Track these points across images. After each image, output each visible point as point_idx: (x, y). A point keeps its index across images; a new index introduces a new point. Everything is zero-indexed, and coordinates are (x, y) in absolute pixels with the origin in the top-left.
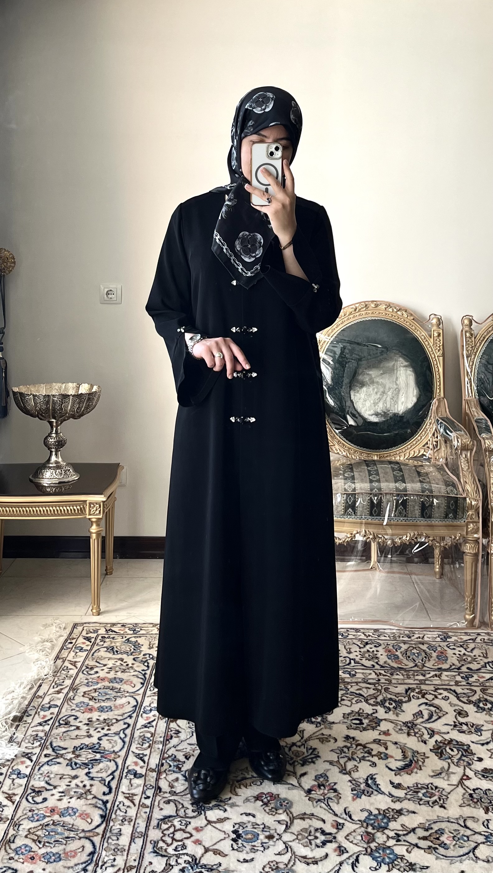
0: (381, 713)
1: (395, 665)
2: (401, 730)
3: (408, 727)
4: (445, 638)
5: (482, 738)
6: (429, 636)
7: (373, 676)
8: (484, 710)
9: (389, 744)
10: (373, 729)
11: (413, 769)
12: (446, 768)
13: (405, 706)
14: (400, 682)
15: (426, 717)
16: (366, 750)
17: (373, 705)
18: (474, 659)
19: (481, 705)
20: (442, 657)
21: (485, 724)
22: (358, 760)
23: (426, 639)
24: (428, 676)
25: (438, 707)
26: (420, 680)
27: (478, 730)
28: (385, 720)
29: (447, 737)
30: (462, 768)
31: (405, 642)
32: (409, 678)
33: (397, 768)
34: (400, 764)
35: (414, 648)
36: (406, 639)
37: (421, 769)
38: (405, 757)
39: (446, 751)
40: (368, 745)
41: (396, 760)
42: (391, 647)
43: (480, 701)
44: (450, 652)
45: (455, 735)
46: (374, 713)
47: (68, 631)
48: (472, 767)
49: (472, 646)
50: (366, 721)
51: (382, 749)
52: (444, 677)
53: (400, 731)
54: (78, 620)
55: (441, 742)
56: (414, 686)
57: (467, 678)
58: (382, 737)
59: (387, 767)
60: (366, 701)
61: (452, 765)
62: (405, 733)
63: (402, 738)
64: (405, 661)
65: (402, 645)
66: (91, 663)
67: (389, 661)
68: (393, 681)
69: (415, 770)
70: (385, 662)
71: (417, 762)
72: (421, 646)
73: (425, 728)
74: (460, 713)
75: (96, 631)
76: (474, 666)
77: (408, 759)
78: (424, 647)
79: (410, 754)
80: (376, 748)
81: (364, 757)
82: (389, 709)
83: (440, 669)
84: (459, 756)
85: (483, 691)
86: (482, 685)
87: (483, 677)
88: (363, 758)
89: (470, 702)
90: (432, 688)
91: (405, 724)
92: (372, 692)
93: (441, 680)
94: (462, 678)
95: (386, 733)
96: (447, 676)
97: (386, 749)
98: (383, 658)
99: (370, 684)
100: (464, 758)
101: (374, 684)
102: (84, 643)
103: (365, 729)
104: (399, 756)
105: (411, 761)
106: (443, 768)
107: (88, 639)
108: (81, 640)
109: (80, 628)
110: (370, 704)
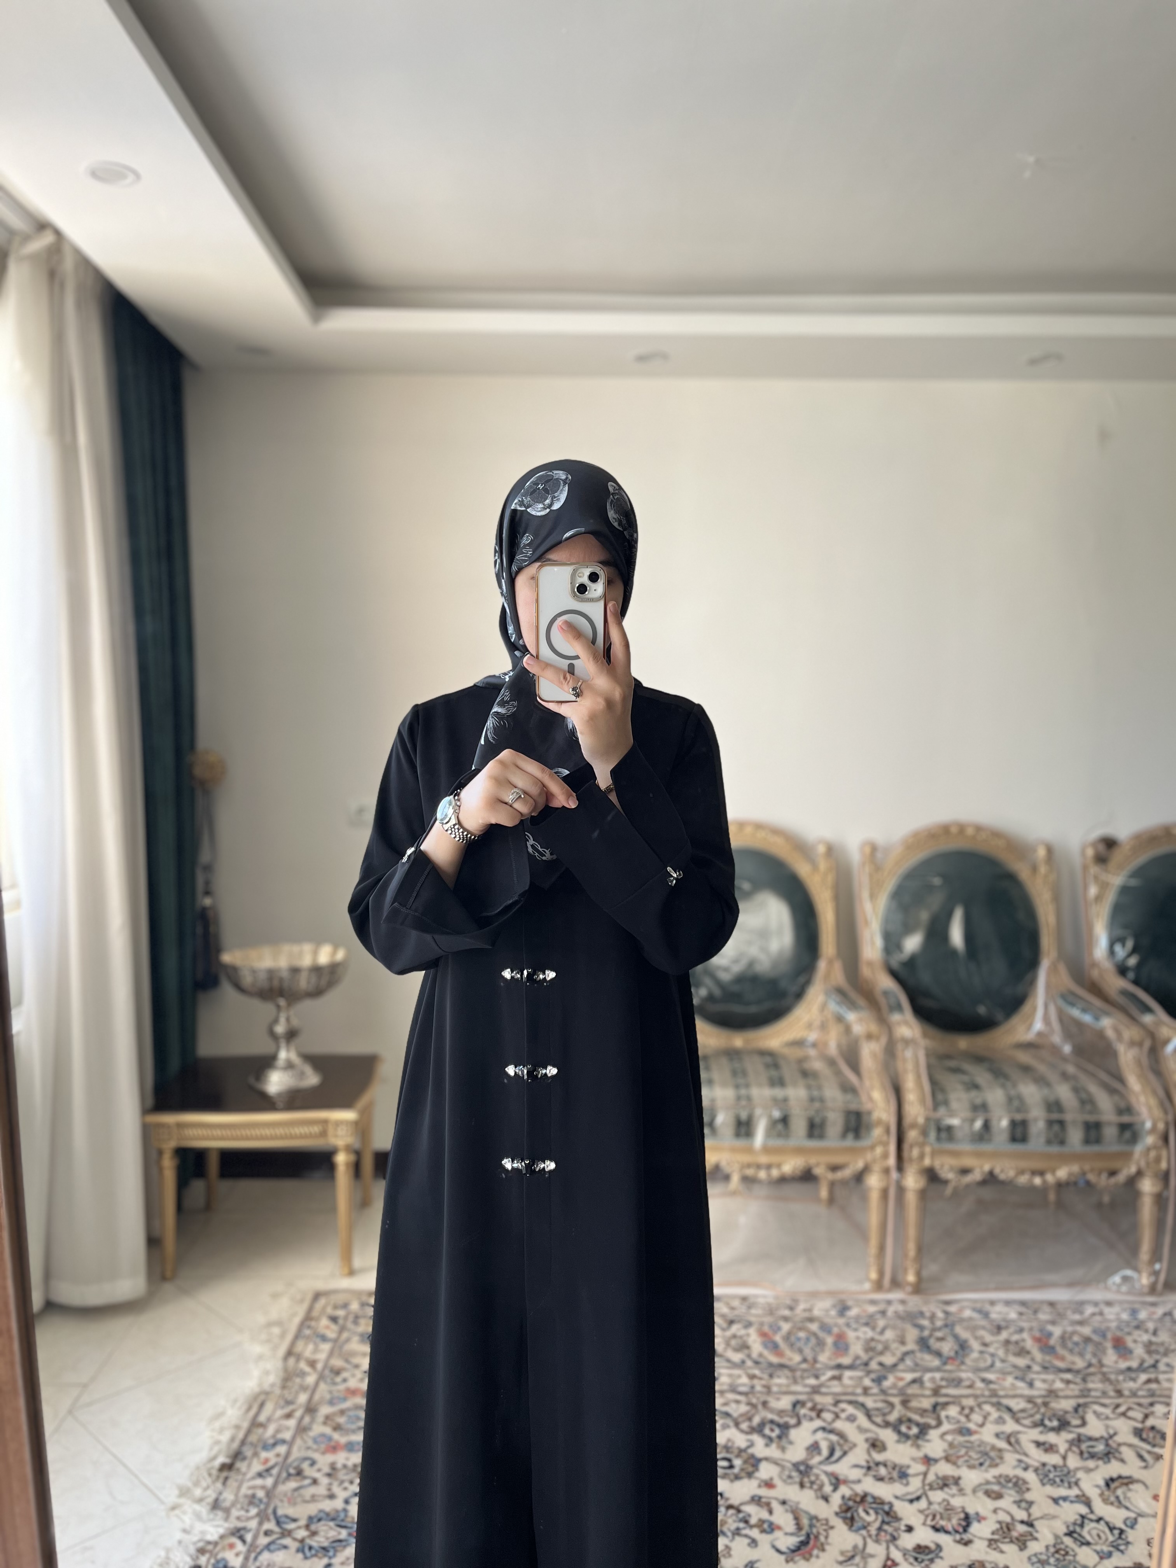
0: (760, 1448)
1: (774, 1359)
3: (801, 1472)
4: (843, 1309)
5: (910, 1489)
6: (822, 1308)
7: (744, 1380)
8: (907, 1437)
9: (775, 1505)
10: (750, 1475)
11: (812, 1549)
12: (860, 1544)
13: (793, 1433)
14: (784, 1389)
15: (825, 1452)
16: (741, 1515)
17: (747, 1433)
18: (886, 1348)
20: (841, 1345)
21: (912, 1463)
22: (729, 1534)
23: (816, 1312)
24: (823, 1378)
25: (841, 1435)
26: (812, 1387)
27: (903, 1475)
28: (766, 1459)
29: (859, 1489)
30: (884, 1545)
31: (786, 1319)
32: (796, 1383)
33: (788, 1548)
34: (793, 1541)
35: (800, 1329)
37: (823, 1550)
38: (799, 1527)
39: (858, 1514)
40: (743, 1508)
41: (786, 1534)
42: (766, 1329)
43: (900, 1421)
44: (851, 1335)
45: (870, 1486)
46: (749, 1447)
47: (305, 1306)
48: (899, 1542)
49: (881, 1323)
50: (738, 1462)
51: (764, 1515)
52: (846, 1381)
53: (789, 1481)
54: (321, 1285)
55: (850, 1499)
56: (802, 1398)
57: (879, 1380)
58: (764, 1492)
59: (774, 1547)
60: (737, 1424)
61: (869, 1541)
62: (795, 1483)
63: (792, 1493)
64: (788, 1352)
65: (782, 1323)
66: (337, 1362)
67: (766, 1353)
68: (775, 1389)
69: (815, 1552)
70: (761, 1355)
71: (817, 1537)
72: (809, 1325)
73: (826, 1473)
74: (876, 1445)
75: (345, 1306)
76: (888, 1360)
77: (804, 1532)
78: (814, 1327)
79: (805, 1522)
80: (755, 1513)
81: (738, 1529)
82: (770, 1439)
83: (839, 1367)
84: (877, 1524)
85: (905, 1403)
86: (902, 1392)
87: (901, 1379)
88: (737, 1532)
89: (887, 1424)
90: (829, 1400)
91: (796, 1466)
92: (744, 1408)
93: (843, 1386)
94: (873, 1380)
95: (769, 1484)
96: (851, 1378)
97: (771, 1512)
98: (757, 1346)
99: (740, 1393)
100: (886, 1527)
101: (746, 1394)
102: (327, 1327)
103: (737, 1477)
104: (791, 1527)
105: (808, 1536)
106: (855, 1547)
107: (334, 1319)
108: (324, 1322)
109: (322, 1302)
110: (742, 1431)
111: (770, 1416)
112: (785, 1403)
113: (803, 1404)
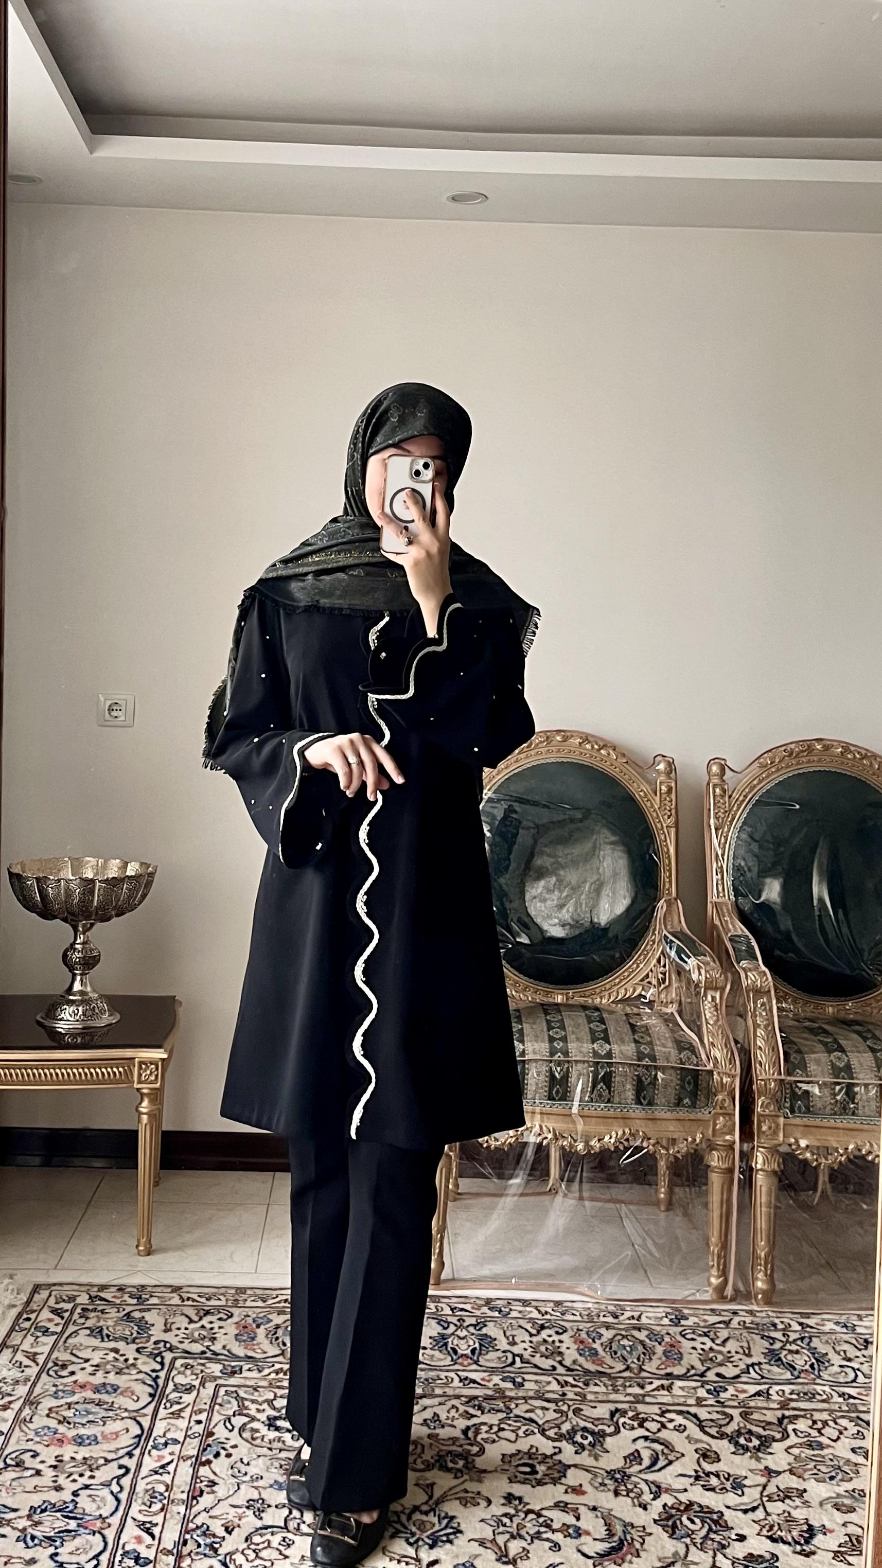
0: (568, 1453)
1: (592, 1368)
2: (602, 1484)
3: (616, 1480)
4: (678, 1320)
5: (745, 1499)
6: (651, 1316)
7: (554, 1386)
8: (746, 1449)
9: (582, 1510)
10: (555, 1482)
11: (625, 1555)
12: (682, 1552)
13: (609, 1442)
14: (600, 1398)
15: (646, 1462)
16: (541, 1520)
17: (554, 1440)
18: (729, 1359)
19: (742, 1441)
20: (673, 1354)
21: (749, 1474)
22: (529, 1538)
23: (644, 1320)
24: (649, 1388)
25: (666, 1444)
26: (635, 1396)
27: (738, 1486)
28: (575, 1466)
29: (683, 1497)
30: (711, 1553)
31: (608, 1327)
32: (616, 1391)
33: (597, 1553)
34: (602, 1547)
35: (624, 1337)
36: (610, 1319)
37: (638, 1556)
38: (611, 1534)
39: (681, 1523)
40: (544, 1513)
41: (595, 1539)
42: (584, 1335)
43: (739, 1433)
44: (686, 1345)
45: (697, 1494)
46: (555, 1454)
47: (24, 1298)
48: (727, 1551)
49: (723, 1334)
50: (541, 1469)
51: (570, 1519)
52: (676, 1391)
53: (602, 1488)
54: (41, 1279)
55: (672, 1508)
56: (625, 1406)
57: (716, 1392)
58: (570, 1498)
59: (579, 1551)
60: (543, 1432)
61: (692, 1548)
62: (609, 1490)
63: (606, 1500)
64: (608, 1360)
65: (603, 1331)
66: (64, 1356)
67: (581, 1360)
68: (590, 1397)
69: (629, 1557)
70: (575, 1362)
71: (631, 1544)
72: (636, 1333)
73: (646, 1481)
74: (706, 1455)
75: (72, 1299)
76: (729, 1371)
77: (616, 1538)
78: (642, 1336)
79: (619, 1529)
80: (559, 1518)
81: (539, 1532)
82: (583, 1447)
83: (669, 1376)
84: (703, 1532)
85: (745, 1415)
86: (742, 1404)
87: (744, 1391)
88: (537, 1536)
89: (722, 1436)
90: (656, 1409)
91: (610, 1473)
92: (551, 1415)
93: (673, 1396)
94: (708, 1391)
95: (578, 1490)
96: (682, 1388)
97: (578, 1519)
98: (571, 1354)
99: (548, 1401)
100: (712, 1536)
101: (555, 1401)
102: (50, 1320)
103: (540, 1483)
104: (602, 1532)
105: (621, 1542)
106: (676, 1554)
107: (57, 1312)
108: (46, 1314)
109: (44, 1294)
110: (548, 1438)
111: (582, 1424)
112: (603, 1411)
113: (624, 1413)
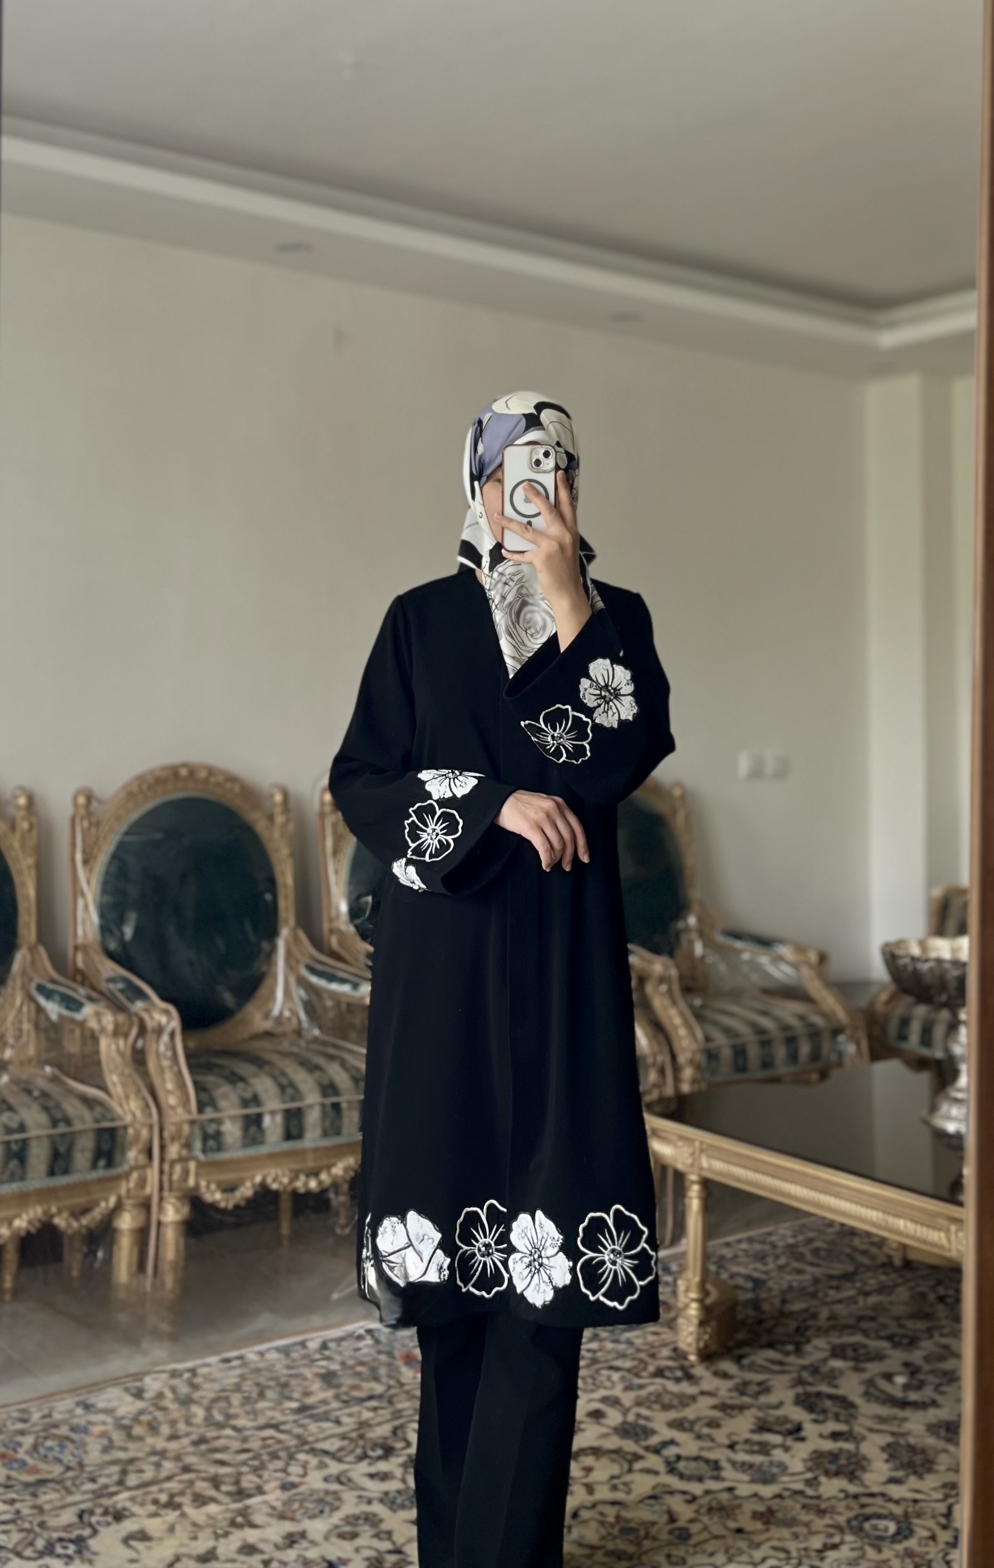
64: (42, 1466)
78: (64, 1432)
82: (68, 1557)
92: (16, 1537)
101: (12, 1521)
110: (28, 1559)
111: (55, 1535)
112: (68, 1516)
113: (92, 1513)
